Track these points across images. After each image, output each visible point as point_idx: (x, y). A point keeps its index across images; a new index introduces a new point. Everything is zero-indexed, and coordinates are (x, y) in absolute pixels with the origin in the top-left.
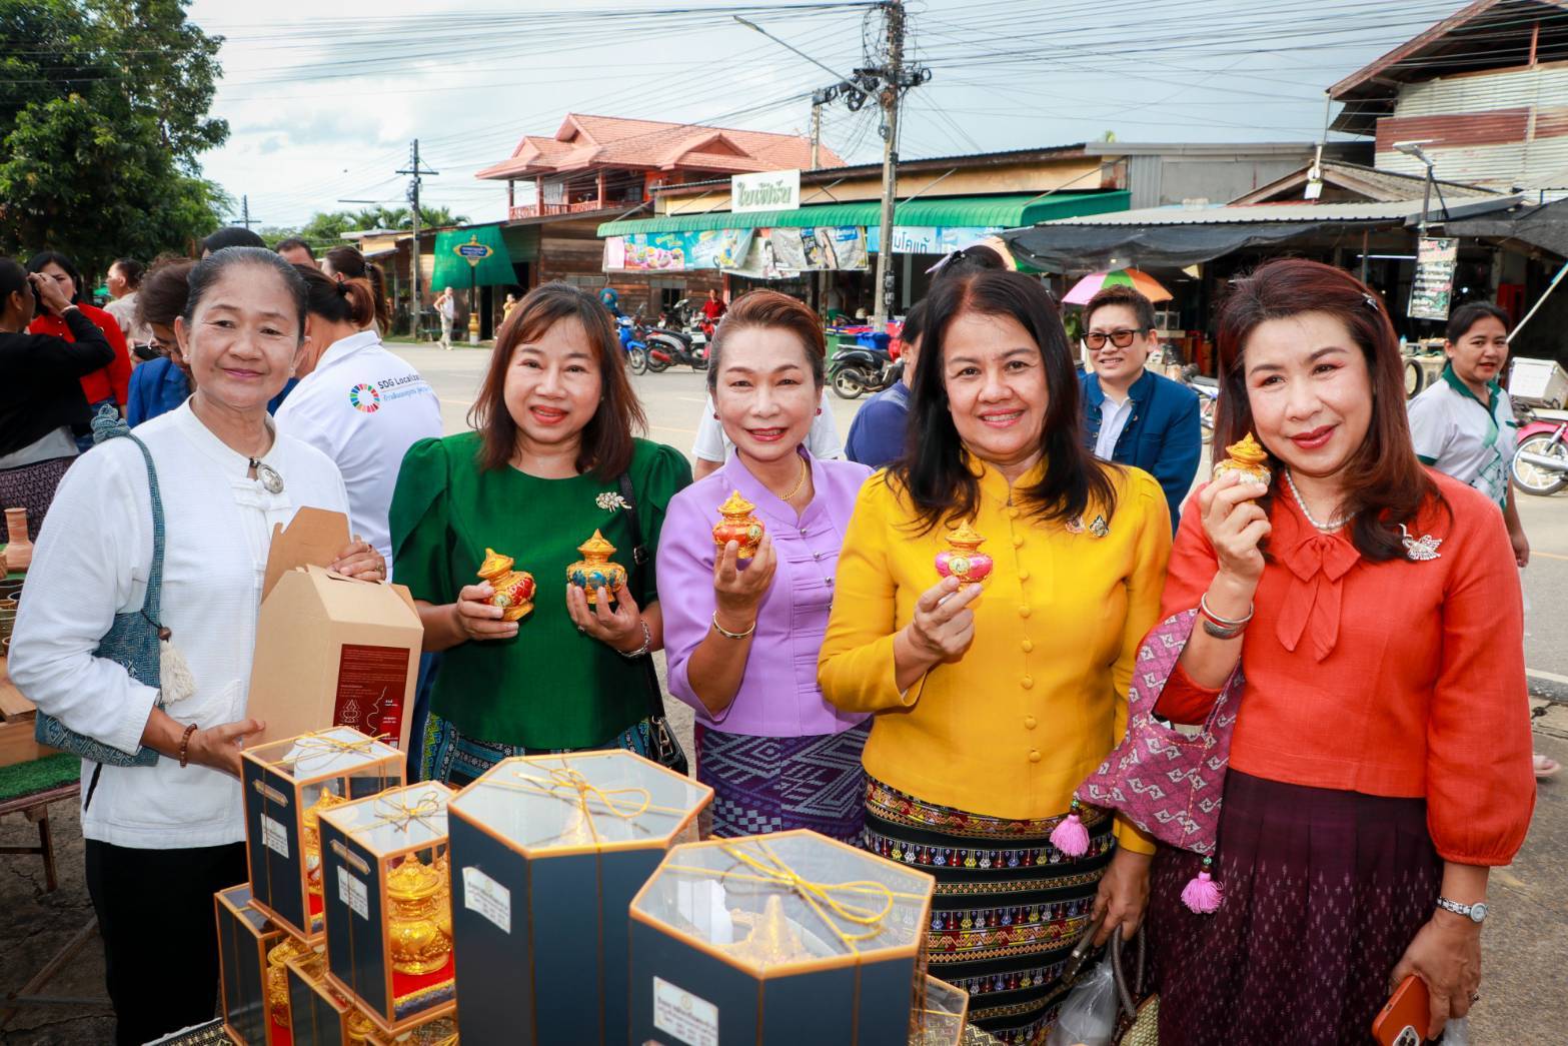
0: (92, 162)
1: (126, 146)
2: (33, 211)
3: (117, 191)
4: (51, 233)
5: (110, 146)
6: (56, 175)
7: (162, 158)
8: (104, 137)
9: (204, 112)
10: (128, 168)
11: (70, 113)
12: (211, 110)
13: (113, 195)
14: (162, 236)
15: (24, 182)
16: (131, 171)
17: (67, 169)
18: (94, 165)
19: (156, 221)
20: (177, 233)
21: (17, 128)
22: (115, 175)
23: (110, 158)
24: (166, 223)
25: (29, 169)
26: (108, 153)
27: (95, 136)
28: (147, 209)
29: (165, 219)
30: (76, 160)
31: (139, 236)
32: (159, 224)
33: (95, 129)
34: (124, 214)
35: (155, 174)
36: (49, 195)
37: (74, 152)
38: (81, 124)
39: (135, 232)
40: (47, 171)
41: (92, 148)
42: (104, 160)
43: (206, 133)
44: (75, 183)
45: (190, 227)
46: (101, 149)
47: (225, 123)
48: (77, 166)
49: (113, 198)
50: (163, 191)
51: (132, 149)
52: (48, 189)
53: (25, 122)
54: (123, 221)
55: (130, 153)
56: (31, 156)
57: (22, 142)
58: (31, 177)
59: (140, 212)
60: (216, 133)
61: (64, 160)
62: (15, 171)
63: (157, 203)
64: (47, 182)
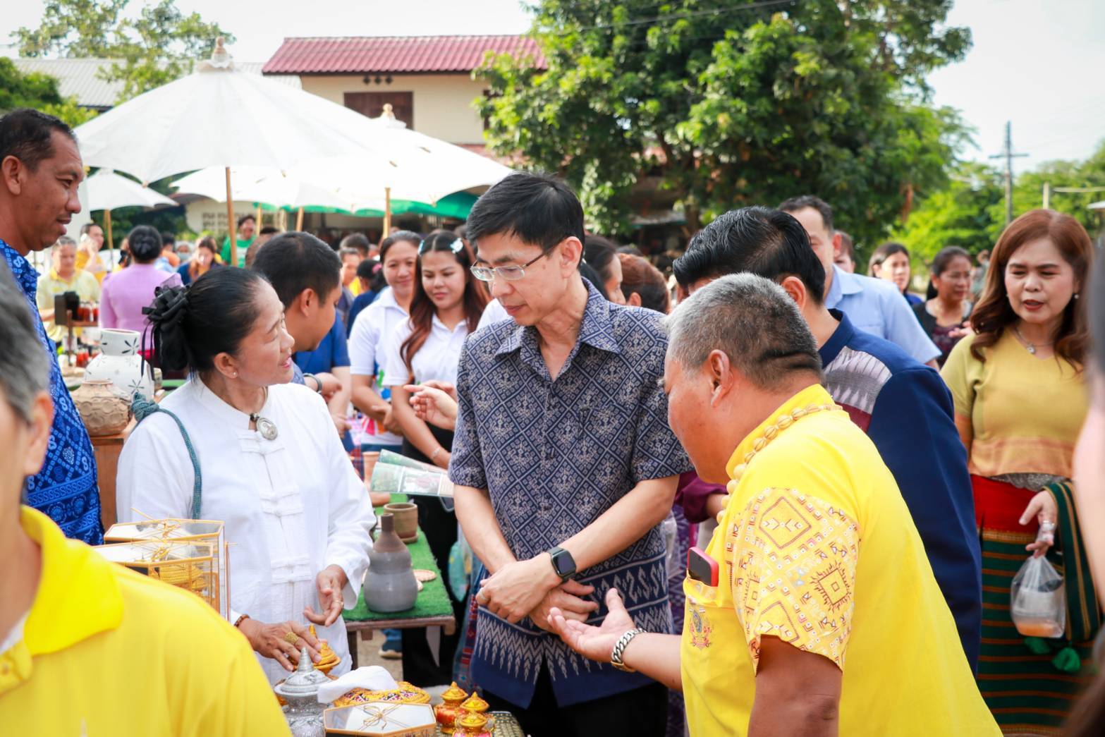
0: (792, 95)
1: (832, 72)
2: (724, 159)
3: (820, 128)
4: (742, 183)
5: (814, 74)
6: (749, 114)
7: (879, 83)
8: (806, 64)
9: (942, 17)
10: (833, 100)
11: (771, 39)
12: (950, 14)
13: (813, 134)
14: (870, 182)
15: (715, 125)
16: (836, 104)
17: (763, 106)
18: (794, 100)
19: (864, 163)
20: (889, 178)
21: (714, 61)
22: (817, 109)
23: (813, 88)
24: (876, 167)
25: (722, 108)
26: (810, 83)
27: (796, 63)
28: (854, 147)
29: (875, 161)
30: (772, 93)
31: (841, 183)
32: (868, 167)
33: (798, 55)
34: (826, 157)
35: (869, 104)
36: (743, 138)
37: (771, 84)
38: (783, 51)
39: (838, 177)
40: (739, 111)
41: (792, 79)
42: (806, 92)
43: (942, 46)
44: (771, 122)
45: (907, 168)
46: (803, 79)
47: (967, 31)
48: (775, 102)
49: (816, 139)
50: (878, 124)
51: (838, 76)
52: (740, 130)
53: (723, 53)
54: (824, 166)
55: (836, 82)
56: (725, 93)
57: (717, 78)
58: (723, 119)
59: (846, 153)
60: (955, 44)
61: (760, 94)
62: (707, 112)
63: (869, 140)
64: (739, 123)
